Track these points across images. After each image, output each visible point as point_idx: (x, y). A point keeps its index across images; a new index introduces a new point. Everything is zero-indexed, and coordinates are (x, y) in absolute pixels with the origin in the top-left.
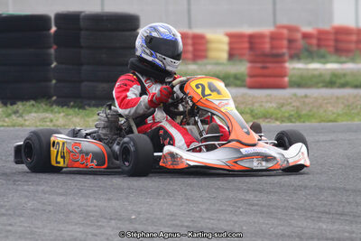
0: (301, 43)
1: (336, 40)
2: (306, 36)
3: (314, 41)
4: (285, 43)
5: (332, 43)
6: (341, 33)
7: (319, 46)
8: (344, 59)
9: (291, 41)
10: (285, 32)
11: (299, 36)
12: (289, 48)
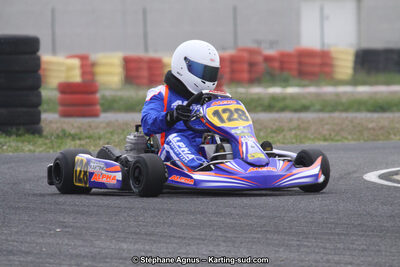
0: (263, 66)
1: (300, 63)
2: (268, 59)
3: (276, 65)
4: (245, 67)
5: (295, 66)
6: (305, 55)
7: (282, 69)
8: (306, 82)
9: (252, 65)
10: (246, 55)
11: (260, 59)
12: (250, 72)
